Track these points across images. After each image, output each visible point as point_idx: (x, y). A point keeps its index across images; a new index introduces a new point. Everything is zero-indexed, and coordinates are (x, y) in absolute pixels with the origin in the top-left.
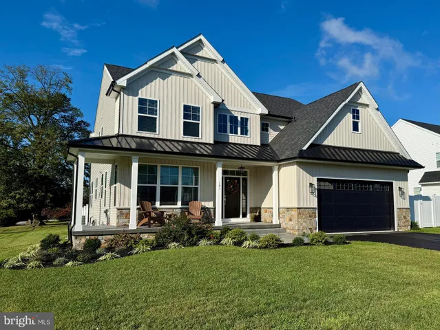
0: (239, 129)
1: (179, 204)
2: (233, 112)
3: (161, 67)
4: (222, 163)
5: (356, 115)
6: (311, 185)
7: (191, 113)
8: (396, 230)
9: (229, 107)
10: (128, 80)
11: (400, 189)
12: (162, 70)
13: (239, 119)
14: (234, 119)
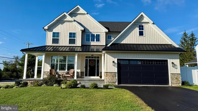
0: (95, 39)
1: (66, 71)
2: (93, 33)
3: (61, 20)
4: (77, 54)
5: (141, 28)
6: (113, 62)
7: (72, 35)
8: (170, 85)
9: (91, 31)
10: (48, 27)
11: (173, 63)
12: (61, 21)
13: (95, 35)
14: (93, 35)
